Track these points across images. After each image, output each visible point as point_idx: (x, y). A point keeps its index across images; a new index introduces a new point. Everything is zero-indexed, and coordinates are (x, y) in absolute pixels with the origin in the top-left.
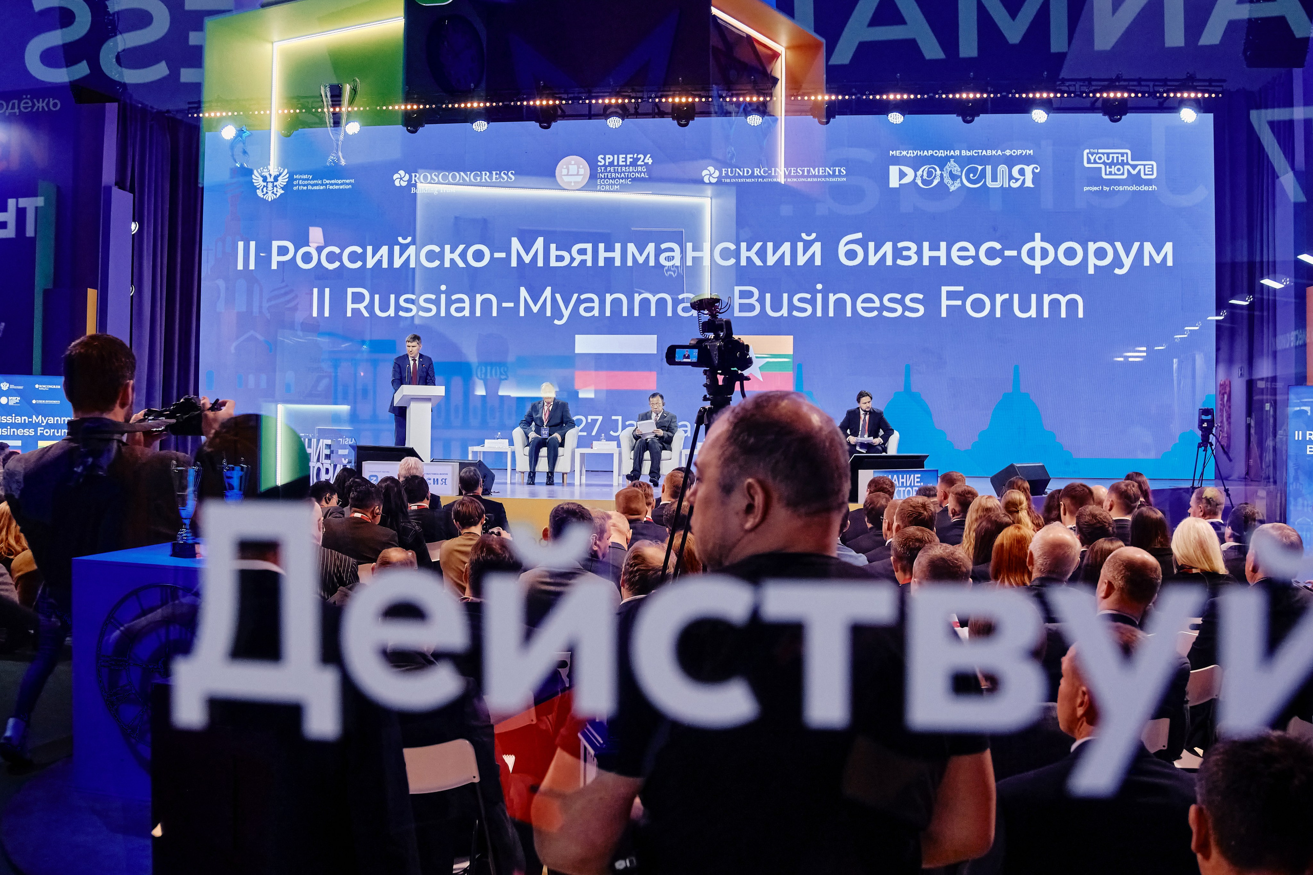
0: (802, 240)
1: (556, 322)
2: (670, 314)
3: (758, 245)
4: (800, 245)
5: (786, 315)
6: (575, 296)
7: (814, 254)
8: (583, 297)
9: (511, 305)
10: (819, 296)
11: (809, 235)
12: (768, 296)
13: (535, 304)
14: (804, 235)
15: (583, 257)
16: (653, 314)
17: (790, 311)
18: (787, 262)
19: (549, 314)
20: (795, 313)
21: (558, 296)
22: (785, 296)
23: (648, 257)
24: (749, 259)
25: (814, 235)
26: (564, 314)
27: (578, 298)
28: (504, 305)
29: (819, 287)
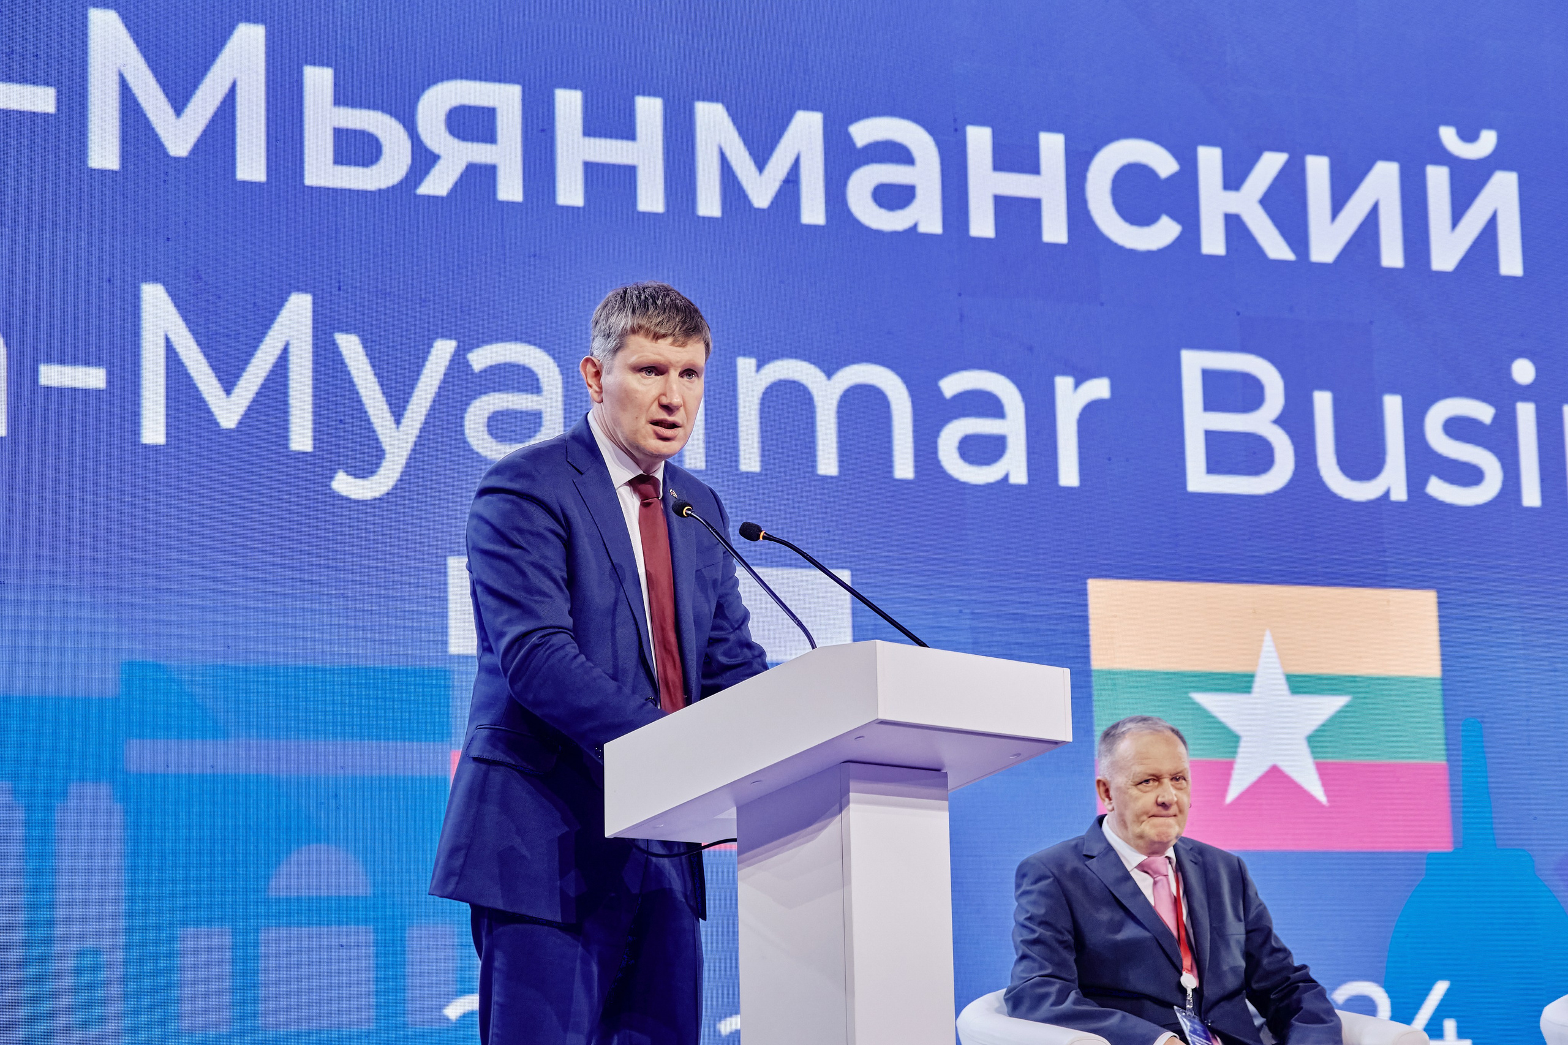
0: (1444, 157)
1: (344, 484)
2: (904, 468)
3: (1271, 163)
4: (1438, 178)
5: (1400, 494)
6: (443, 350)
7: (1492, 224)
8: (481, 358)
9: (93, 378)
10: (1526, 413)
11: (1469, 135)
12: (1323, 402)
13: (228, 383)
14: (1448, 136)
15: (479, 153)
16: (828, 463)
17: (1416, 481)
18: (1392, 255)
19: (301, 439)
20: (1437, 488)
21: (350, 346)
22: (1393, 406)
23: (792, 181)
24: (1234, 224)
25: (1487, 142)
26: (385, 445)
27: (458, 362)
28: (52, 375)
29: (1523, 371)
